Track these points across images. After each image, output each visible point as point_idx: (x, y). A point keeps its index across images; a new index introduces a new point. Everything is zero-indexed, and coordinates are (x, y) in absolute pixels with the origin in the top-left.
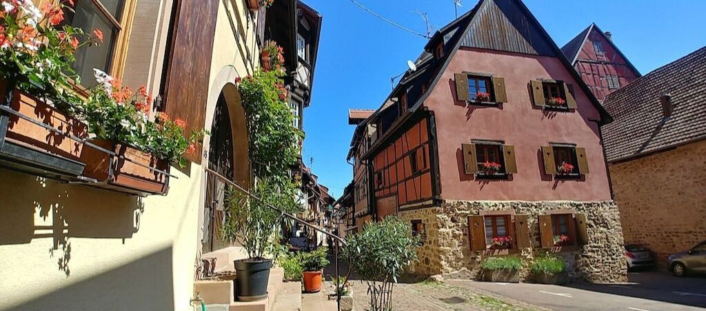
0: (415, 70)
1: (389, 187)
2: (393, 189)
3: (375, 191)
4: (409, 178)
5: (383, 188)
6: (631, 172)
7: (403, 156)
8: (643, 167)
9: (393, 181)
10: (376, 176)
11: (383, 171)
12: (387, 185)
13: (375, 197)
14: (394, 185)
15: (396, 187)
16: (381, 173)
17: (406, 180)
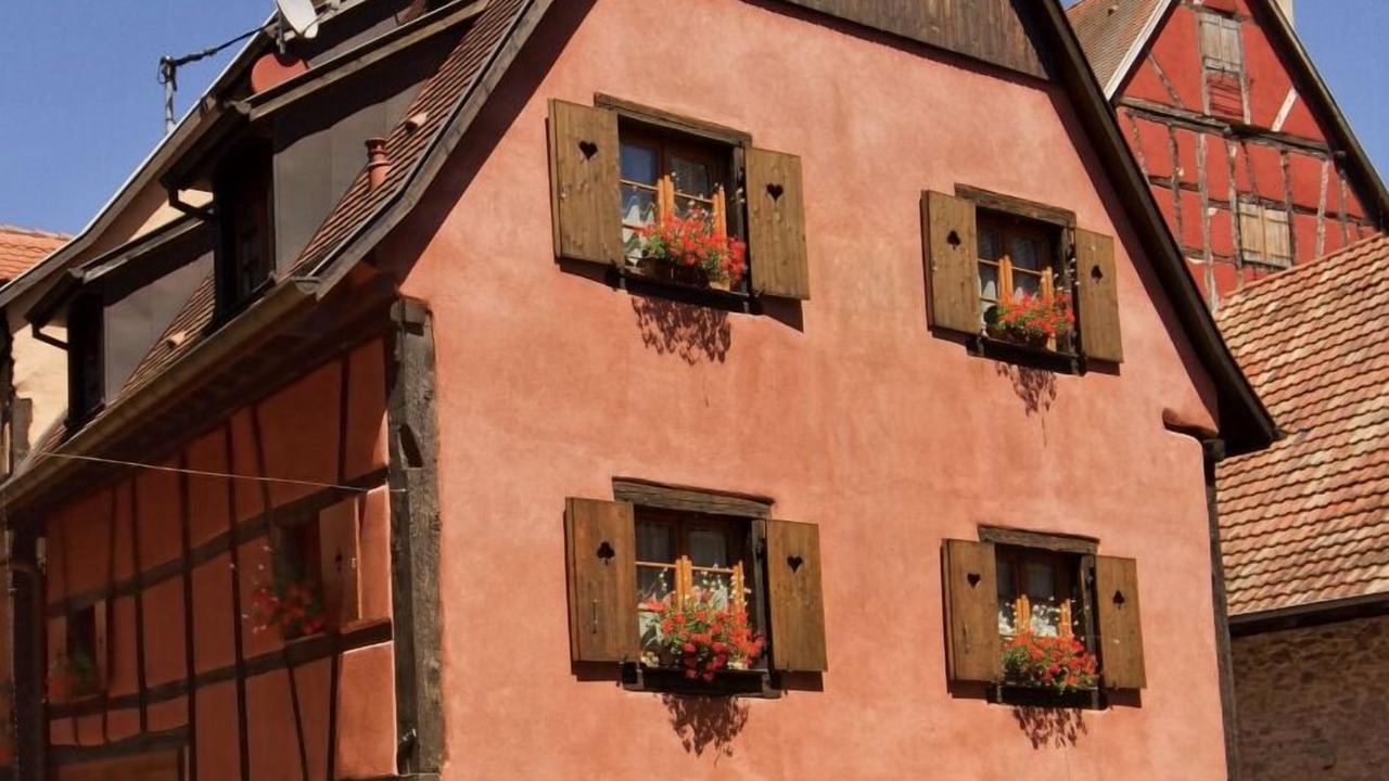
0: (312, 33)
1: (143, 699)
2: (167, 716)
3: (50, 713)
4: (264, 665)
5: (104, 704)
6: (1307, 677)
7: (233, 542)
8: (1366, 660)
9: (166, 667)
10: (58, 628)
11: (101, 608)
12: (127, 686)
13: (48, 747)
14: (170, 691)
15: (183, 701)
16: (89, 614)
17: (242, 670)
